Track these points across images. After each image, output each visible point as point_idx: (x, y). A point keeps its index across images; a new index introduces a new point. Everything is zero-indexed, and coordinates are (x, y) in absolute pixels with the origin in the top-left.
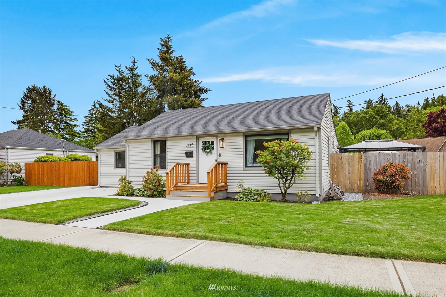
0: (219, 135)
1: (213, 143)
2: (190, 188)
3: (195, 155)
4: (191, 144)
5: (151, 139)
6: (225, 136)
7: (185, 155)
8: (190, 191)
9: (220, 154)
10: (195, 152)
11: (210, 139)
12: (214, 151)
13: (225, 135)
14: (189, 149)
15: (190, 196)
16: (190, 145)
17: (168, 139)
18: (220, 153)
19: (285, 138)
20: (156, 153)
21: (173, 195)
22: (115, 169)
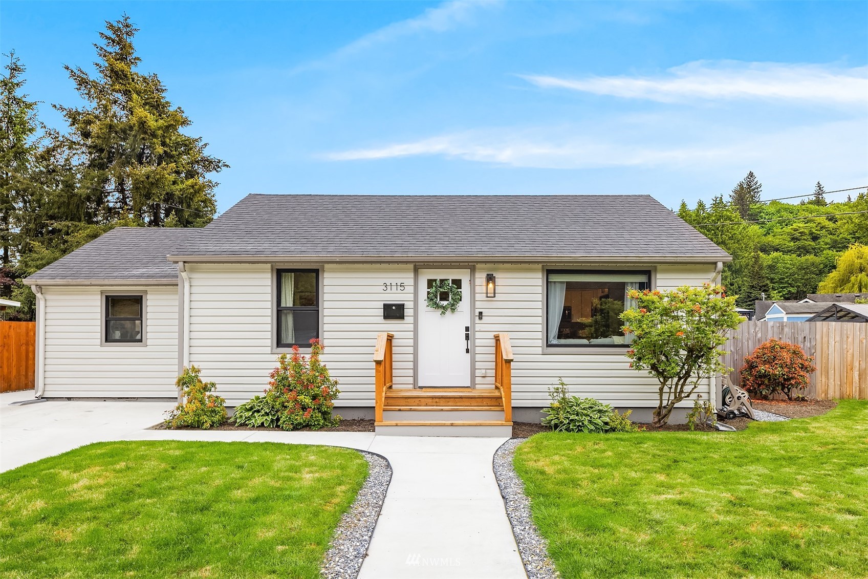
0: (478, 266)
1: (458, 283)
2: (430, 400)
3: (408, 312)
4: (399, 284)
5: (269, 265)
6: (496, 270)
7: (381, 312)
8: (442, 410)
9: (481, 313)
10: (409, 305)
11: (450, 275)
12: (464, 305)
13: (497, 265)
14: (394, 297)
15: (452, 425)
16: (394, 288)
17: (326, 266)
18: (481, 310)
19: (635, 282)
20: (283, 305)
21: (398, 422)
22: (101, 345)
